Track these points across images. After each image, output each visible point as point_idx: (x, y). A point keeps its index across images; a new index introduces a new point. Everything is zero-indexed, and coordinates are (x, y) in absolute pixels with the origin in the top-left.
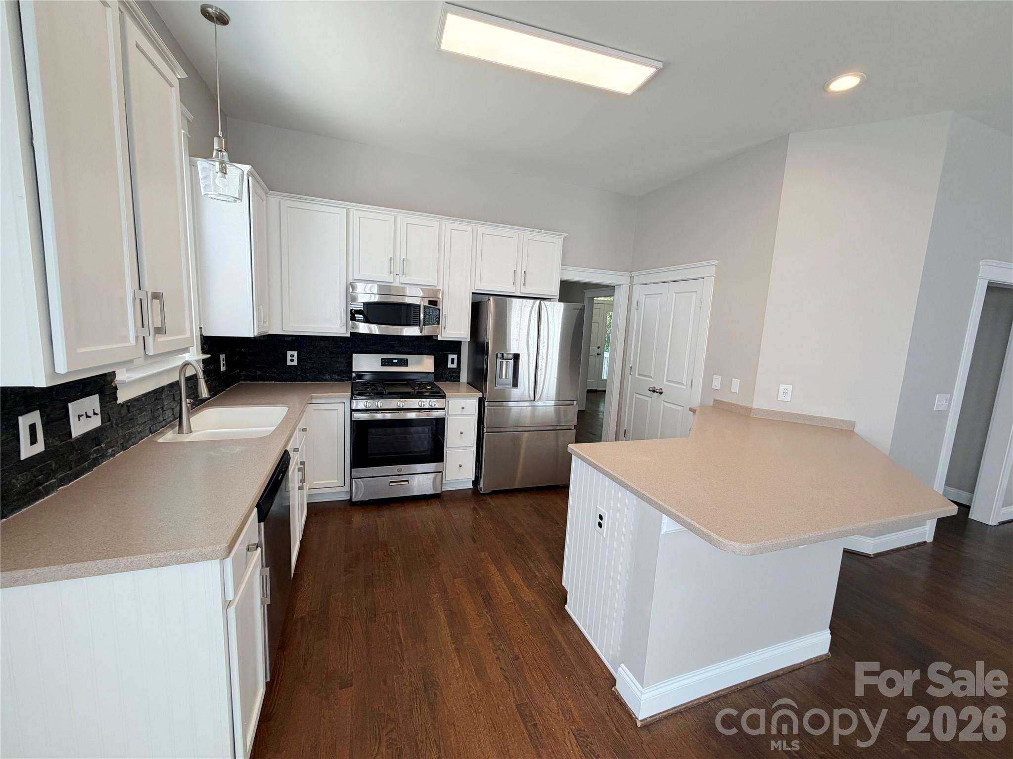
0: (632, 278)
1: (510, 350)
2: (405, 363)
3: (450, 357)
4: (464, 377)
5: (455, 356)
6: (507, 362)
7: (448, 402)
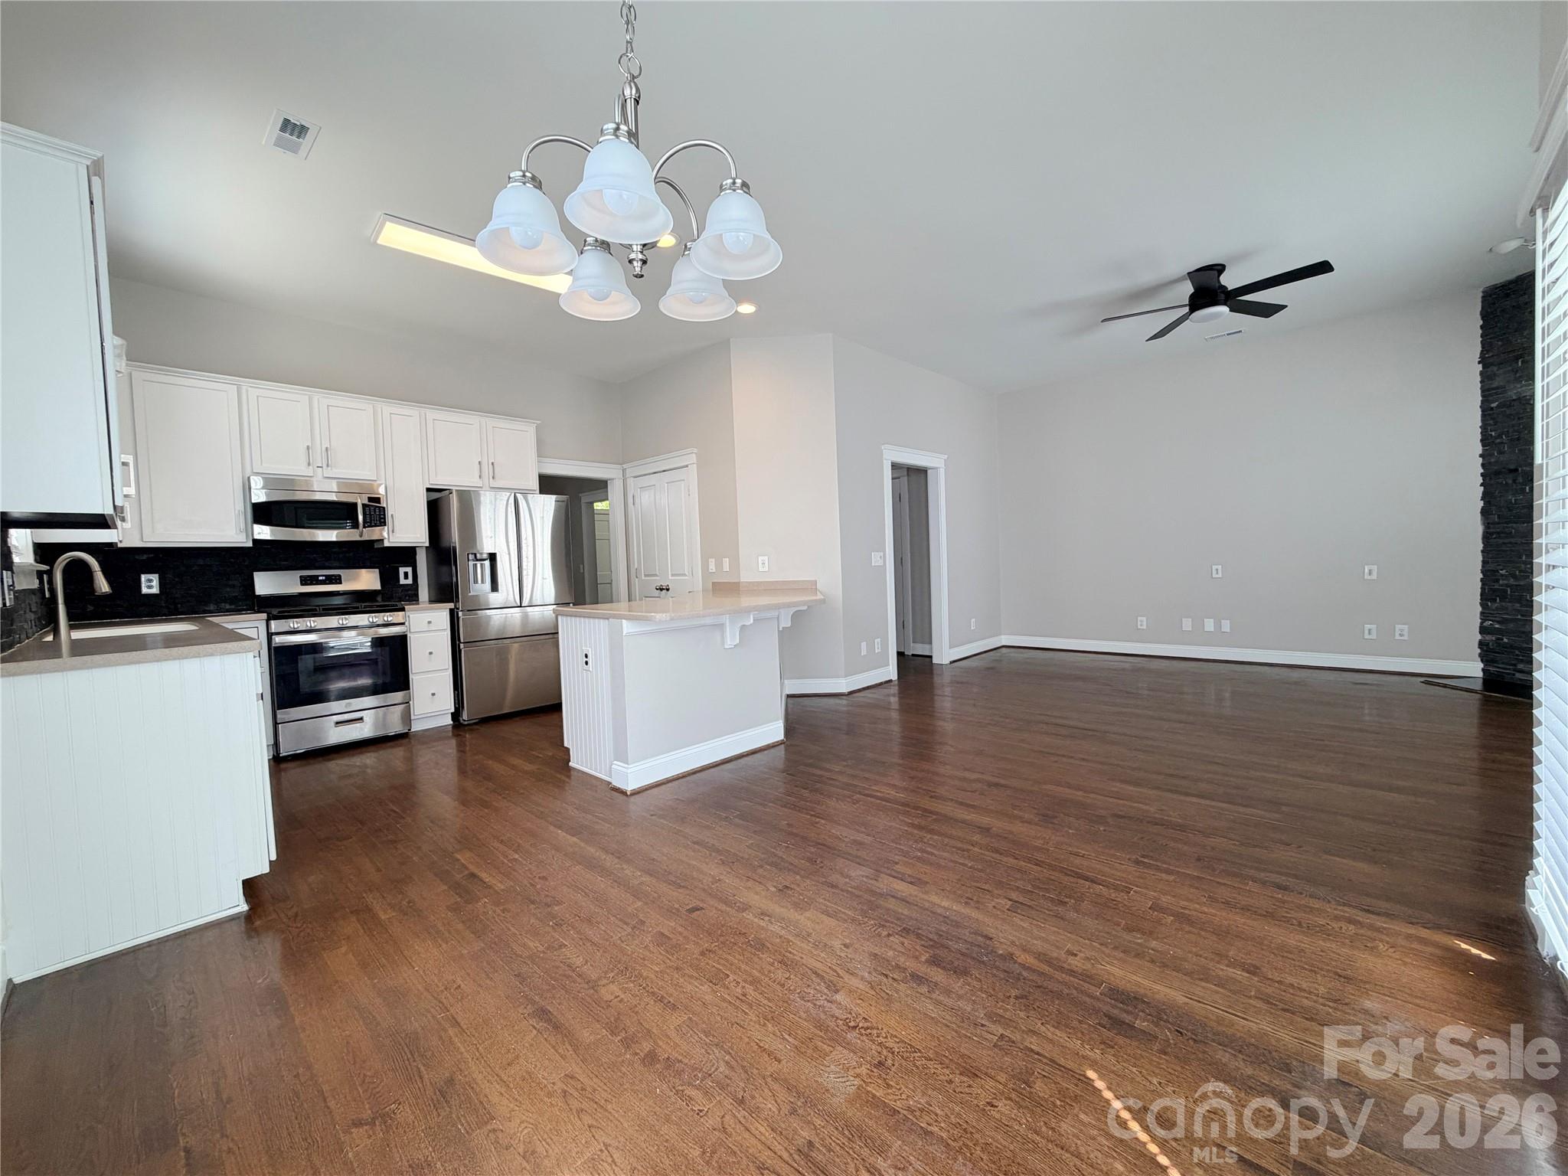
0: (624, 471)
1: (483, 549)
2: (337, 580)
3: (402, 570)
4: (424, 593)
5: (409, 570)
6: (481, 564)
7: (409, 617)
